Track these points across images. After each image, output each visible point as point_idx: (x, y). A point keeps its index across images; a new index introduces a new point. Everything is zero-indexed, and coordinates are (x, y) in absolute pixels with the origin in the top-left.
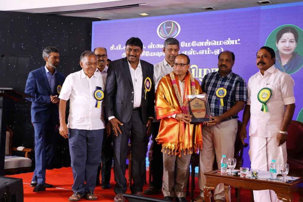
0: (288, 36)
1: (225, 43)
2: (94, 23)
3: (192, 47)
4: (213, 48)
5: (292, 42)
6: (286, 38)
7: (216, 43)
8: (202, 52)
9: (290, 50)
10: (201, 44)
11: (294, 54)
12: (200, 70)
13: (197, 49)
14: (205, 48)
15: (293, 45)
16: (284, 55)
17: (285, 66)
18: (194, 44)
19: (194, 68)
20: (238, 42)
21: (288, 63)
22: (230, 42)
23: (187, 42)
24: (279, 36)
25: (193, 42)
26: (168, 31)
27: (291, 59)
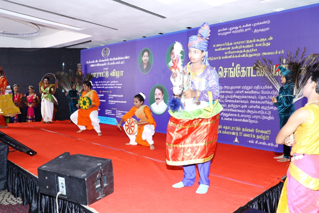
0: (146, 54)
1: (125, 58)
2: (81, 51)
3: (114, 61)
4: (121, 61)
5: (147, 57)
6: (145, 55)
7: (122, 58)
8: (117, 63)
9: (146, 61)
10: (117, 59)
11: (148, 63)
12: (117, 72)
13: (116, 61)
14: (118, 61)
15: (148, 58)
16: (145, 63)
17: (145, 69)
18: (114, 59)
19: (114, 71)
20: (129, 57)
21: (146, 67)
22: (127, 57)
23: (112, 58)
24: (143, 54)
25: (114, 58)
26: (106, 52)
27: (147, 66)
